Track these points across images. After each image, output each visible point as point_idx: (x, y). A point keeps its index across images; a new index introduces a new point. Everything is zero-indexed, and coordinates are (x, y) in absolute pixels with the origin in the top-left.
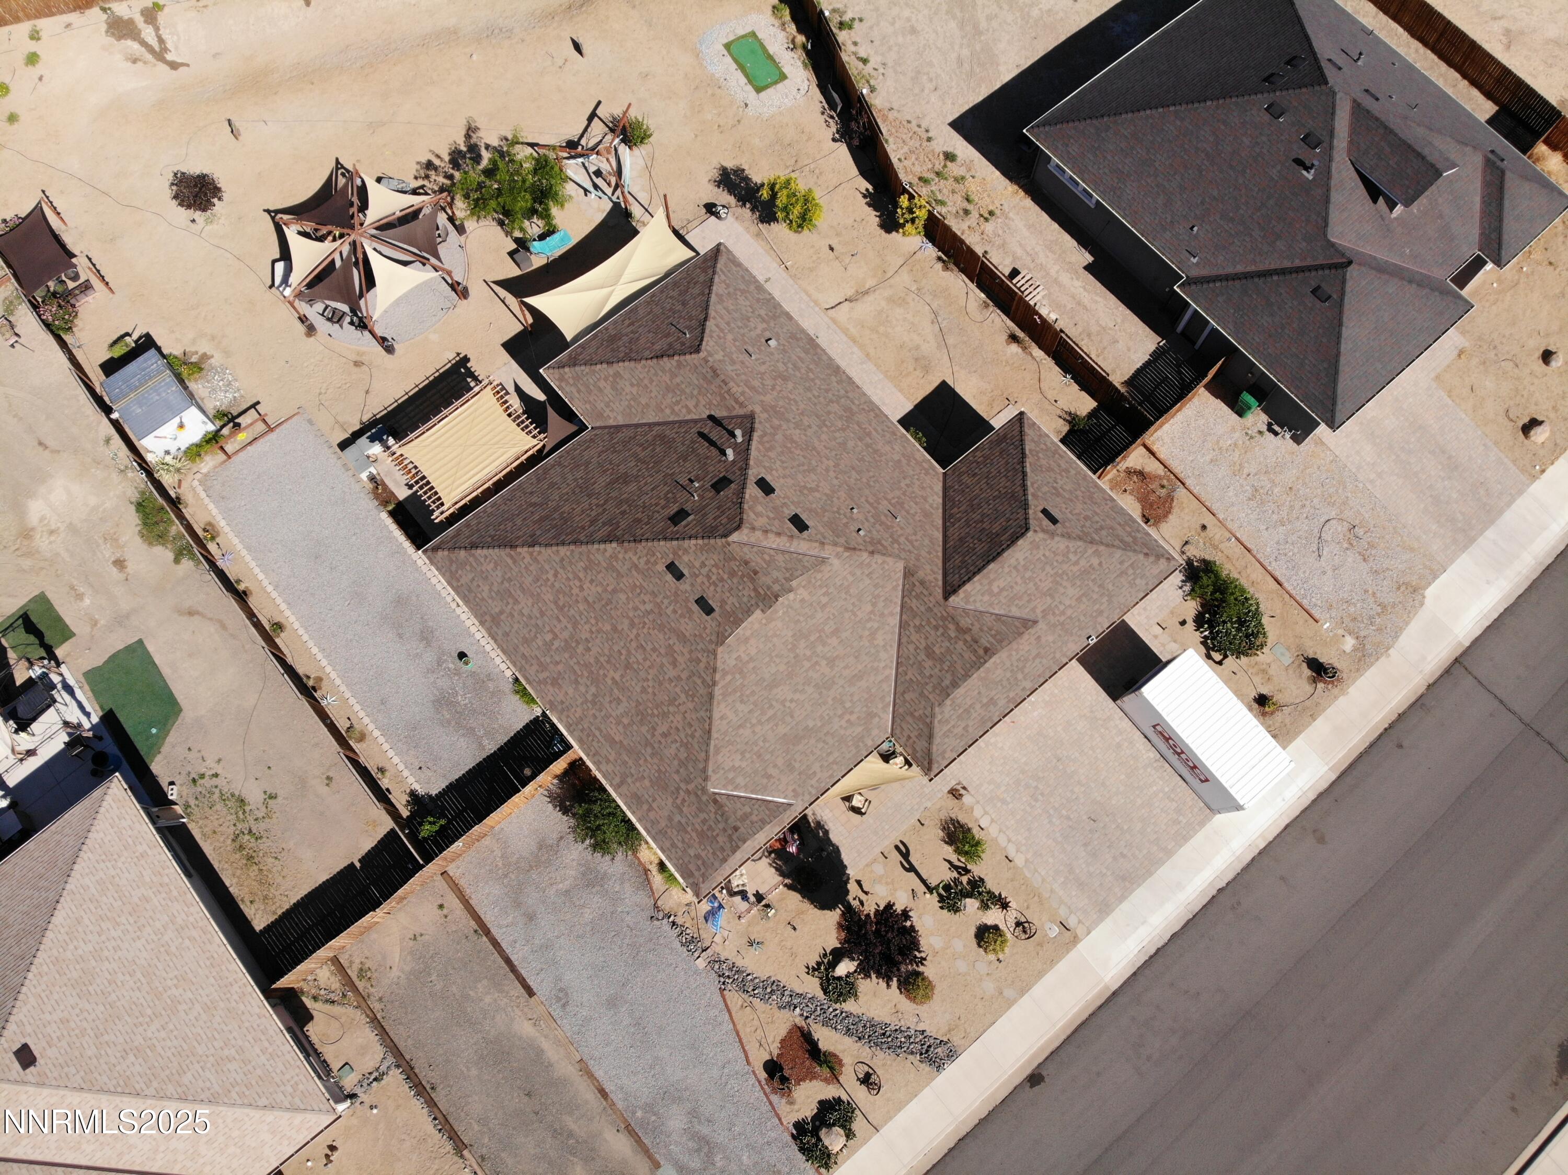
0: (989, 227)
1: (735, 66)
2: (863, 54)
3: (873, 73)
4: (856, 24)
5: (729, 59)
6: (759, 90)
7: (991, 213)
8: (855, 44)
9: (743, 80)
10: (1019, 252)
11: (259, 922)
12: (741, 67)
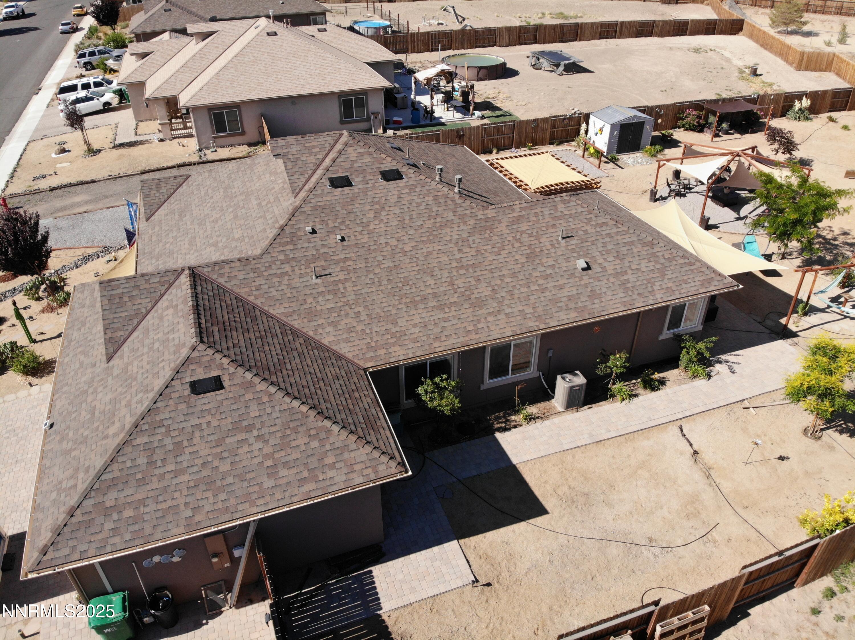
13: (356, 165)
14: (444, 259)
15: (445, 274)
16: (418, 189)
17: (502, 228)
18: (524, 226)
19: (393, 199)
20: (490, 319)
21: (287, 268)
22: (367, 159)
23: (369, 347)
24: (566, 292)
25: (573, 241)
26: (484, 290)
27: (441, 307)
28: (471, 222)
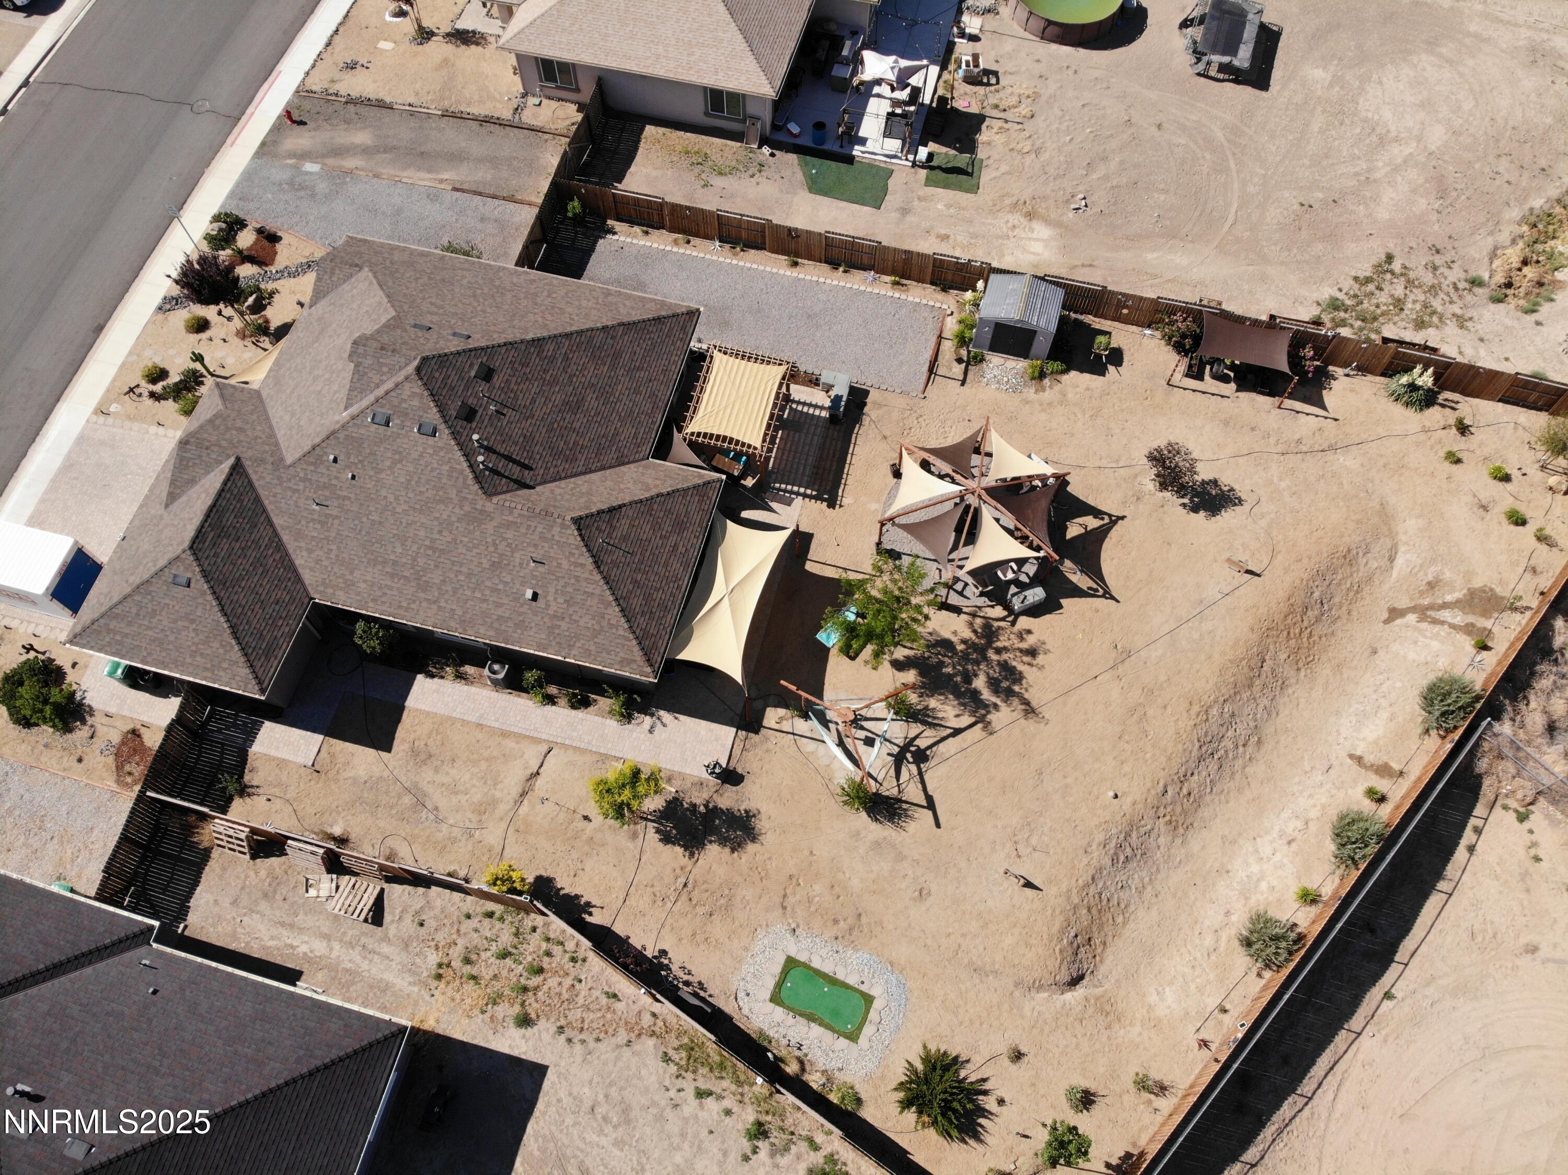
0: (433, 958)
1: (840, 976)
2: (710, 1102)
3: (680, 1083)
4: (746, 1145)
5: (852, 980)
6: (791, 964)
7: (439, 977)
8: (728, 1112)
9: (816, 964)
10: (385, 949)
11: (650, 130)
12: (832, 981)
13: (404, 405)
14: (422, 533)
15: (415, 548)
16: (442, 454)
17: (490, 527)
18: (510, 534)
19: (415, 455)
20: (424, 604)
21: (301, 486)
22: (416, 403)
23: (323, 583)
24: (500, 612)
25: (542, 569)
26: (435, 578)
27: (392, 576)
28: (467, 508)
